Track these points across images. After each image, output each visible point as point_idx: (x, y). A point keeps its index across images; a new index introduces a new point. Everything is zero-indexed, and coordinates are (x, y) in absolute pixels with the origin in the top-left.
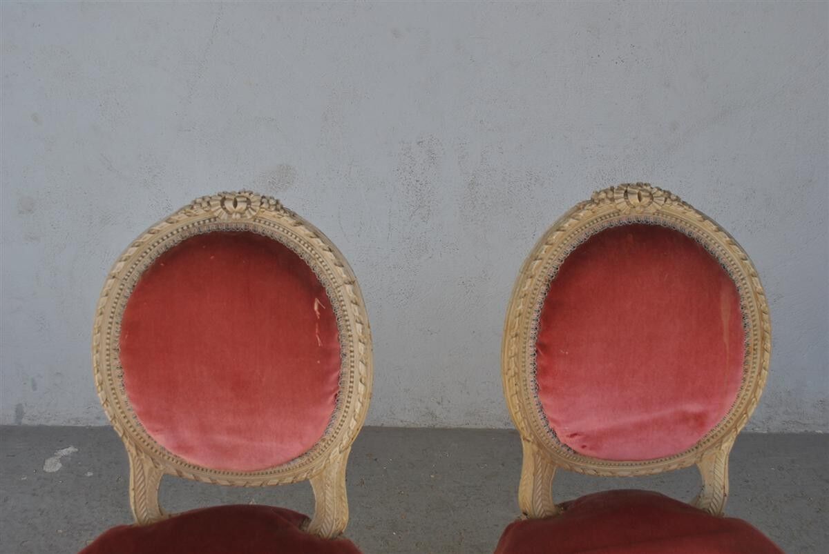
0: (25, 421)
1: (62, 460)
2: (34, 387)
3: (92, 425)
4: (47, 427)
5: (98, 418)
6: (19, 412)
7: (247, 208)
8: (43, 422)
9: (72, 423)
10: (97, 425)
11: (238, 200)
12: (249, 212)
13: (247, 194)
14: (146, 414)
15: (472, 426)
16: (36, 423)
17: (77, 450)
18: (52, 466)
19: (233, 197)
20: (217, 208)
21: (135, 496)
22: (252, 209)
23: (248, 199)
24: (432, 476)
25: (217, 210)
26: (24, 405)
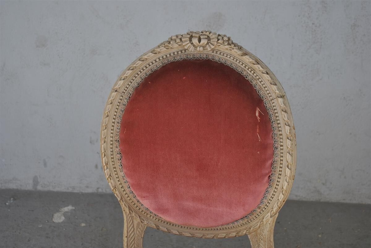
0: (39, 188)
1: (65, 214)
2: (45, 165)
3: (83, 192)
4: (54, 192)
5: (87, 187)
6: (36, 182)
7: (208, 43)
8: (51, 189)
9: (70, 190)
10: (86, 192)
11: (202, 37)
12: (209, 46)
13: (208, 33)
14: (137, 186)
15: (347, 201)
16: (46, 189)
17: (74, 208)
18: (59, 218)
19: (198, 36)
20: (187, 42)
21: (127, 242)
22: (211, 44)
23: (208, 36)
24: (320, 236)
25: (187, 45)
26: (39, 177)
